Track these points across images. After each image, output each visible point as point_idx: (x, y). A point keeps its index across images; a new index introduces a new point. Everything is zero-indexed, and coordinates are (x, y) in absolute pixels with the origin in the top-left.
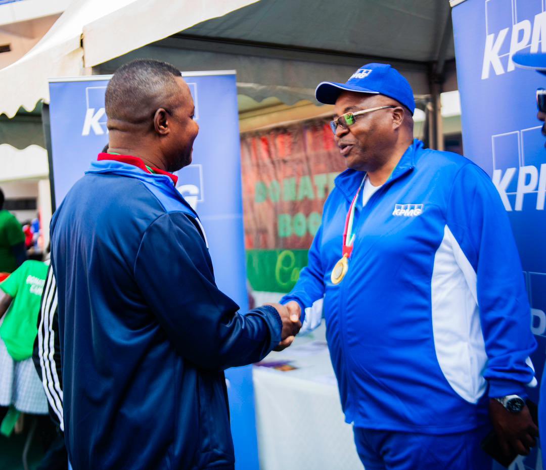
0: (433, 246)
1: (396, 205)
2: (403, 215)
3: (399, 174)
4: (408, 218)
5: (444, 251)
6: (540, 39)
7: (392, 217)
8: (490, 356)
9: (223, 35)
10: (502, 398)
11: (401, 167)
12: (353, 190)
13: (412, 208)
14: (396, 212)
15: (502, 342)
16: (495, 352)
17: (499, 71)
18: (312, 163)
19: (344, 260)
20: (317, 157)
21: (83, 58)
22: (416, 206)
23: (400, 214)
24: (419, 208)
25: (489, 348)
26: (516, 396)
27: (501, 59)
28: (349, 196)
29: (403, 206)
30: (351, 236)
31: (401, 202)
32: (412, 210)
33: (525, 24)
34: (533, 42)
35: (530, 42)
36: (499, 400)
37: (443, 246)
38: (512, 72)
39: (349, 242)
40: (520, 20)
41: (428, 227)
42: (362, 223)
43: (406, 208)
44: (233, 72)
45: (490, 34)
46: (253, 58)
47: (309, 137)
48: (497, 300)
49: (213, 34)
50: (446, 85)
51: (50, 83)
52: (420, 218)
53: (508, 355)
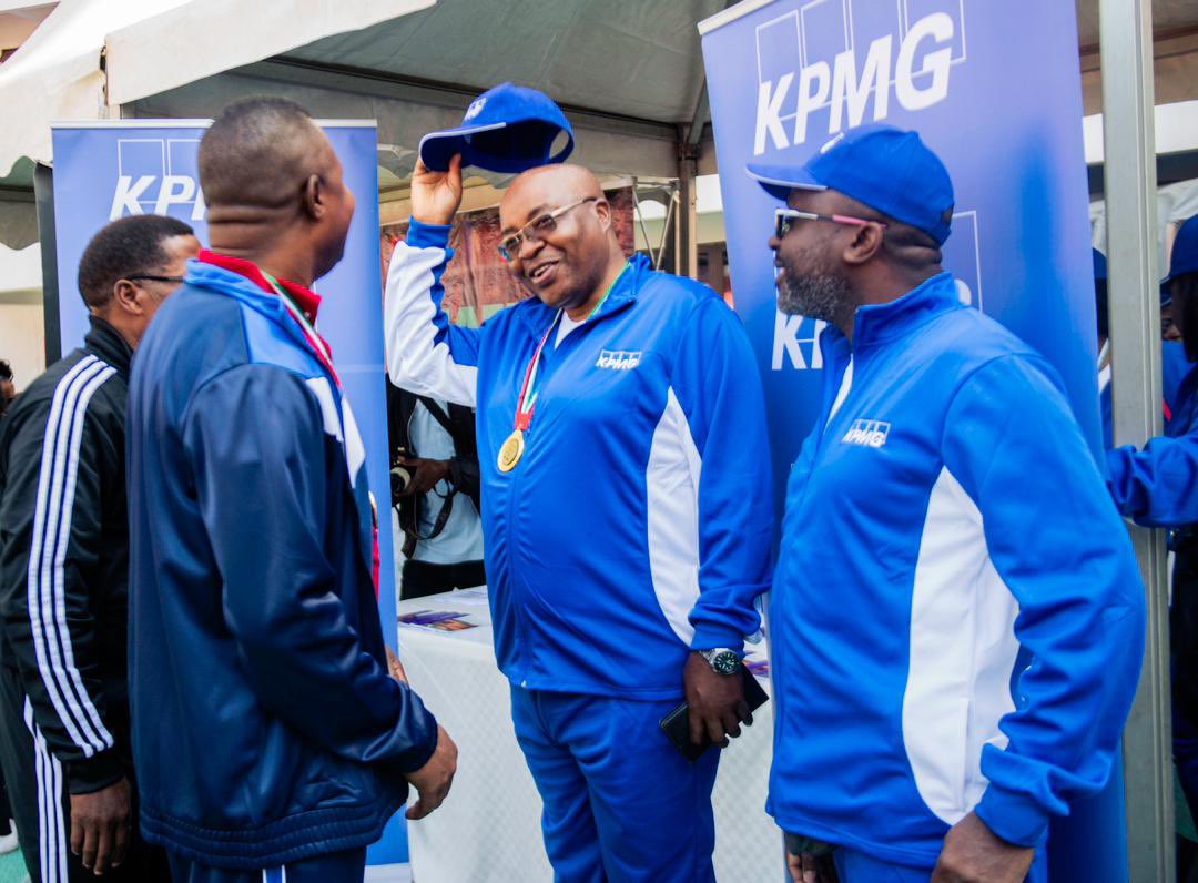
0: (653, 418)
1: (603, 351)
2: (611, 367)
3: (612, 307)
4: (618, 371)
5: (668, 427)
6: (845, 94)
7: (595, 368)
8: (703, 589)
9: (347, 61)
10: (709, 650)
11: (616, 298)
12: (544, 324)
13: (625, 357)
14: (601, 362)
15: (721, 568)
16: (711, 583)
17: (781, 142)
18: (478, 285)
19: (517, 434)
20: (488, 274)
21: (105, 89)
22: (632, 354)
23: (607, 365)
24: (636, 357)
25: (704, 574)
26: (726, 650)
27: (784, 124)
28: (537, 334)
29: (612, 354)
30: (530, 398)
31: (611, 346)
32: (626, 361)
33: (820, 69)
34: (833, 98)
35: (829, 98)
36: (705, 655)
37: (665, 417)
38: (800, 145)
39: (526, 408)
40: (811, 62)
41: (646, 388)
42: (550, 376)
43: (616, 357)
44: (373, 123)
45: (763, 81)
46: (392, 102)
47: (475, 239)
48: (724, 504)
49: (328, 58)
50: (703, 163)
51: (53, 129)
52: (635, 370)
53: (727, 588)
